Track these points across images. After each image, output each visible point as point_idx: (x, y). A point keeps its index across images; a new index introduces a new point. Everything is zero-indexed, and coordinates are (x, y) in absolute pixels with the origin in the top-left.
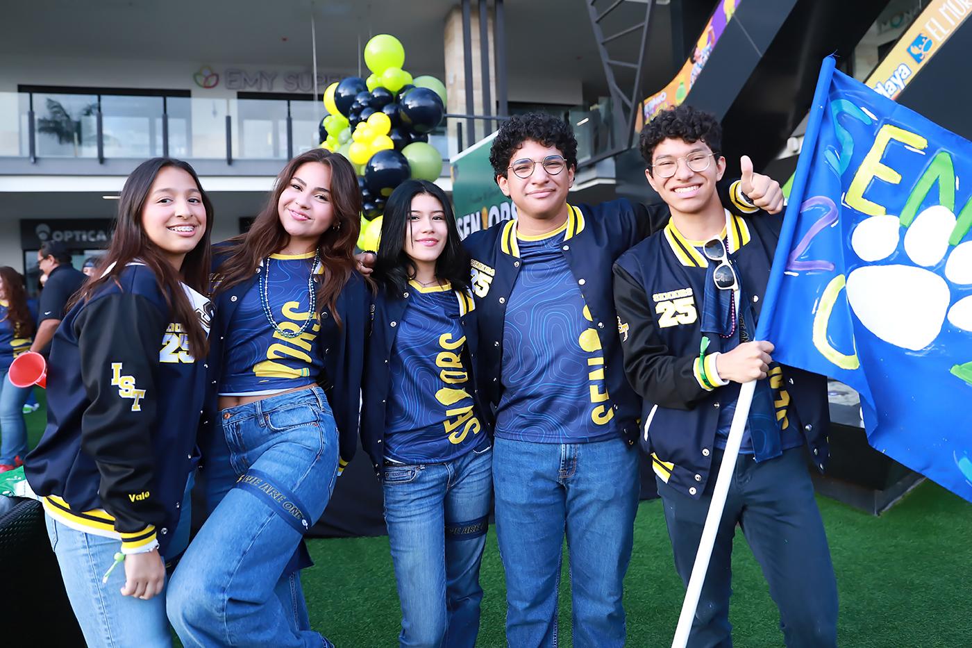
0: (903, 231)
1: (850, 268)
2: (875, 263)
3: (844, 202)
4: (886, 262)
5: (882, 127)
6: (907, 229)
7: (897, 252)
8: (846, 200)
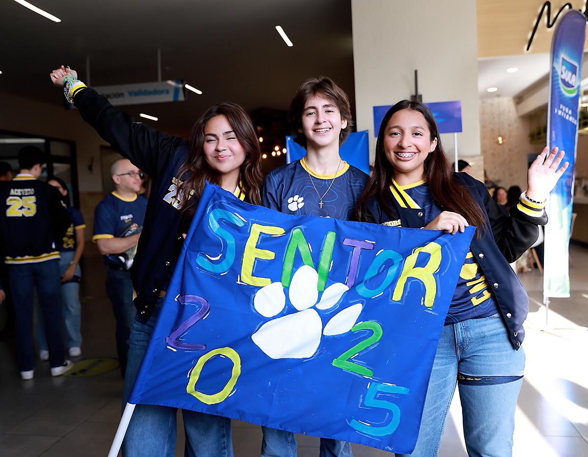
0: (286, 291)
1: (258, 326)
2: (274, 318)
3: (241, 281)
4: (281, 315)
5: (252, 226)
6: (289, 288)
7: (287, 307)
8: (242, 280)
